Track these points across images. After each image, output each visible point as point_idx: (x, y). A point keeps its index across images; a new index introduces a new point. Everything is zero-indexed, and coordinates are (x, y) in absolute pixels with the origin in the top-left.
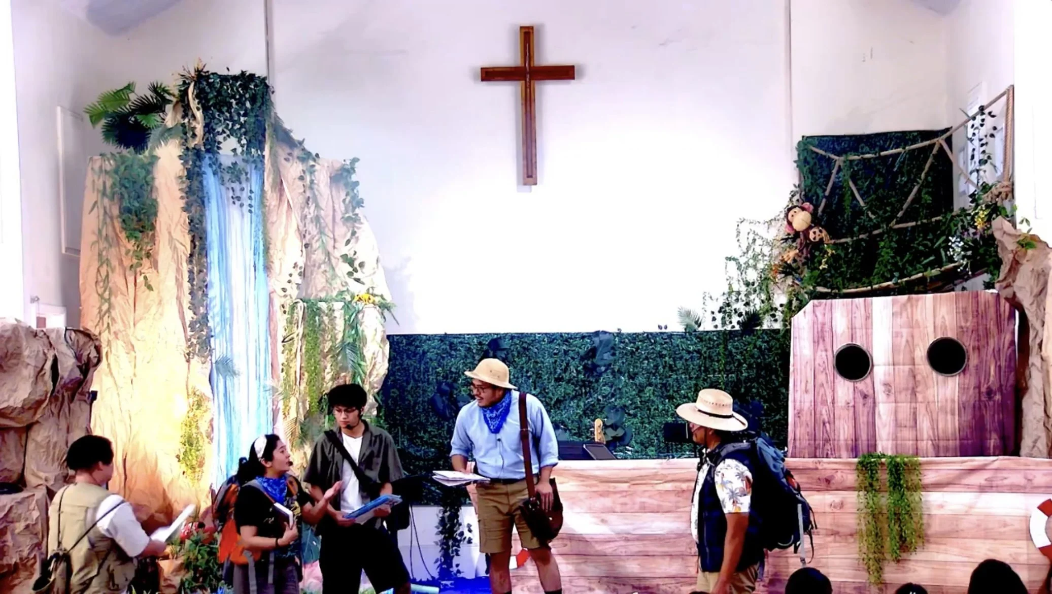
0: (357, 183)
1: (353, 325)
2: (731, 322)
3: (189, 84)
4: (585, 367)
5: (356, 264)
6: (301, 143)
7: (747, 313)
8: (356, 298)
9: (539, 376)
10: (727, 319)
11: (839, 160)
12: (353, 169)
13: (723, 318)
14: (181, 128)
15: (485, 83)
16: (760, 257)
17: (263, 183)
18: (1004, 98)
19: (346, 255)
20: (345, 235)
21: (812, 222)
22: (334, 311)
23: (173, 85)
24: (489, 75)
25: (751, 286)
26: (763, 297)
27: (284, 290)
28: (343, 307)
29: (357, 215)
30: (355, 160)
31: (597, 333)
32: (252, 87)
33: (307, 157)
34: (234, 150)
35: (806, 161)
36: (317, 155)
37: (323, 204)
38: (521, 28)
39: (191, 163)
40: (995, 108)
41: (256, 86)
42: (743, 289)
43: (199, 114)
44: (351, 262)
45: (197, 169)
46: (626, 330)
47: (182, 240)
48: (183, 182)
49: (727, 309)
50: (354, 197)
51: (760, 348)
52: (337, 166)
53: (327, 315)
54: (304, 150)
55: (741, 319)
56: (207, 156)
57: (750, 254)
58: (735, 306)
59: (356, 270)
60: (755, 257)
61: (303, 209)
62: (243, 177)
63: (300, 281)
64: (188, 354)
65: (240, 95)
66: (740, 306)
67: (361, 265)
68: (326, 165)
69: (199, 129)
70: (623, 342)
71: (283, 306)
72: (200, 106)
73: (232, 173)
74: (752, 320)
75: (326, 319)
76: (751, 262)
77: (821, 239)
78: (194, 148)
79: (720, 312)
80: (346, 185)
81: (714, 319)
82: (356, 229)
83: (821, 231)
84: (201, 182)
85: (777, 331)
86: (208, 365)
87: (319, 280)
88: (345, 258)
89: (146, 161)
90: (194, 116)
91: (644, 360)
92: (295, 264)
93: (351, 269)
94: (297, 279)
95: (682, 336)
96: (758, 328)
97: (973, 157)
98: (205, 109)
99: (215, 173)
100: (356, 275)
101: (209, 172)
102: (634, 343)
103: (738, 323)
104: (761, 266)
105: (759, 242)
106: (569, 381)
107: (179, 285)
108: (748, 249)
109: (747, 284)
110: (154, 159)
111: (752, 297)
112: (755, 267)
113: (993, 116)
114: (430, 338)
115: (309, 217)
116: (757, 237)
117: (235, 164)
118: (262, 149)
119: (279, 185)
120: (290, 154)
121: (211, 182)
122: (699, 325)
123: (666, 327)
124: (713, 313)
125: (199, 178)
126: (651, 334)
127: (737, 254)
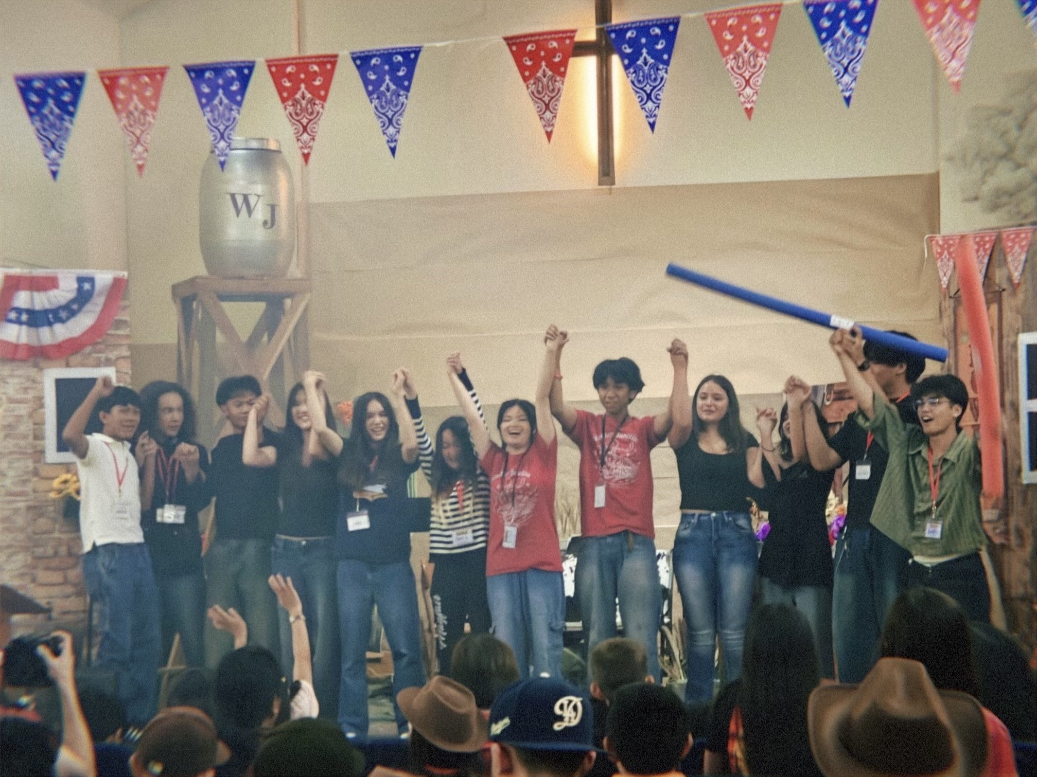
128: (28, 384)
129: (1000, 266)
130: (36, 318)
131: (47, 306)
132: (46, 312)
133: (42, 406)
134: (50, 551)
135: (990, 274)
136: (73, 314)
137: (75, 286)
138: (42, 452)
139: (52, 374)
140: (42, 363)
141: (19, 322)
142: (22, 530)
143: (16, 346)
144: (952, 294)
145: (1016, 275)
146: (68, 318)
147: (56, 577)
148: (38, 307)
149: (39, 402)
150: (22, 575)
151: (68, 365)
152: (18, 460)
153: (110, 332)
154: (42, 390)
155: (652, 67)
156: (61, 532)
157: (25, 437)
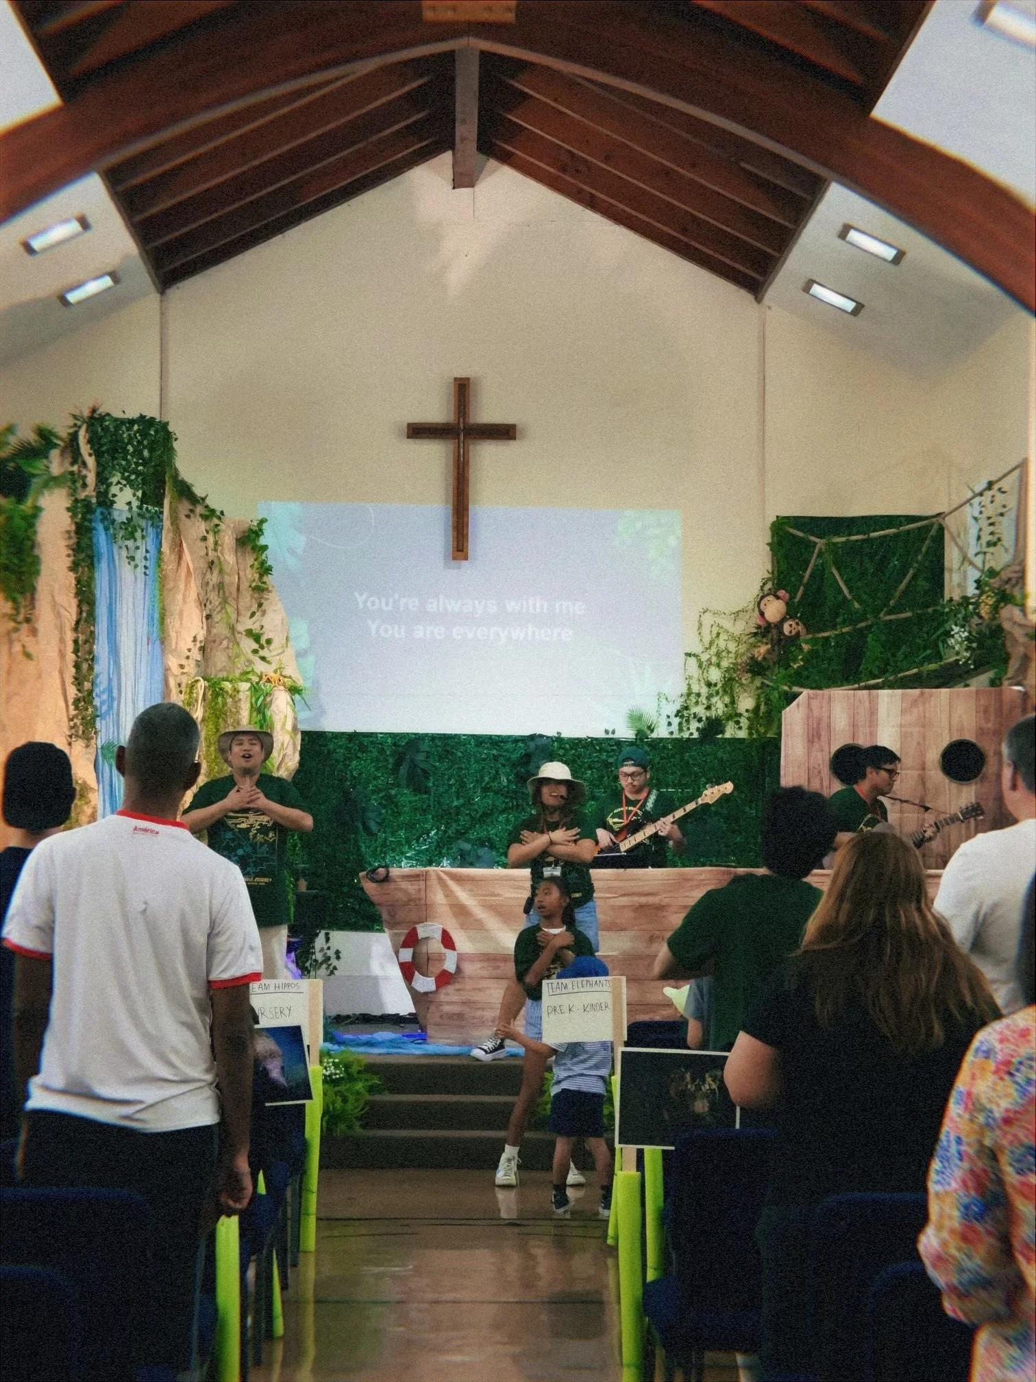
0: (265, 548)
1: (260, 710)
2: (689, 729)
3: (80, 427)
4: (517, 775)
5: (263, 641)
6: (203, 499)
7: (707, 718)
8: (265, 678)
9: (462, 785)
10: (685, 724)
11: (820, 543)
12: (261, 530)
13: (680, 724)
14: (69, 476)
15: (410, 440)
16: (724, 654)
17: (161, 543)
18: (1016, 473)
19: (251, 630)
20: (251, 606)
21: (787, 613)
22: (238, 692)
23: (61, 427)
24: (417, 431)
25: (712, 688)
26: (727, 699)
27: (182, 666)
28: (250, 688)
29: (265, 583)
30: (262, 521)
31: (532, 737)
32: (152, 433)
33: (210, 514)
34: (129, 503)
35: (780, 544)
36: (222, 513)
37: (227, 569)
38: (456, 379)
39: (80, 516)
40: (1005, 484)
41: (156, 432)
42: (704, 691)
43: (91, 462)
44: (257, 638)
45: (86, 523)
46: (567, 734)
47: (66, 605)
48: (70, 538)
49: (685, 713)
50: (263, 563)
51: (721, 760)
52: (245, 527)
53: (231, 696)
54: (207, 507)
55: (700, 725)
56: (99, 510)
57: (714, 650)
58: (694, 710)
59: (262, 647)
60: (718, 655)
61: (204, 575)
62: (138, 534)
63: (199, 658)
64: (71, 736)
65: (138, 442)
66: (700, 710)
67: (269, 642)
68: (232, 525)
69: (91, 478)
70: (564, 748)
71: (180, 685)
72: (91, 452)
73: (126, 529)
74: (713, 727)
75: (229, 700)
76: (714, 659)
77: (798, 634)
78: (84, 500)
79: (676, 716)
80: (253, 549)
81: (670, 724)
82: (263, 601)
83: (797, 624)
84: (91, 539)
85: (741, 741)
86: (92, 750)
87: (220, 659)
88: (249, 633)
89: (30, 512)
90: (84, 464)
91: (586, 769)
92: (195, 637)
93: (256, 646)
94: (196, 655)
95: (631, 744)
96: (720, 736)
97: (979, 538)
98: (98, 454)
99: (106, 529)
100: (262, 653)
101: (100, 527)
102: (576, 750)
103: (698, 729)
104: (725, 664)
105: (723, 636)
106: (496, 793)
107: (62, 655)
108: (711, 643)
109: (709, 685)
110: (37, 510)
111: (714, 700)
112: (718, 665)
113: (1004, 492)
114: (337, 736)
115: (211, 583)
116: (721, 631)
117: (130, 520)
118: (161, 505)
119: (178, 548)
120: (192, 511)
121: (101, 538)
122: (652, 731)
123: (613, 732)
124: (668, 717)
125: (89, 535)
126: (596, 739)
127: (697, 649)
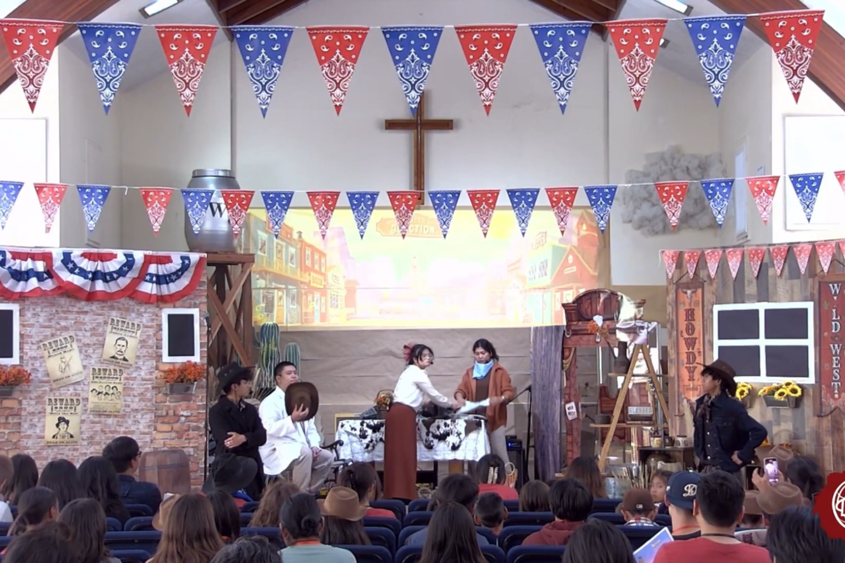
15: (388, 131)
24: (392, 125)
128: (154, 317)
129: (702, 269)
130: (161, 280)
131: (166, 273)
132: (165, 276)
133: (161, 330)
134: (164, 413)
135: (697, 272)
136: (179, 277)
137: (181, 262)
138: (161, 356)
139: (166, 312)
140: (161, 305)
141: (151, 281)
142: (150, 400)
143: (150, 295)
144: (674, 282)
145: (713, 274)
146: (176, 280)
147: (167, 427)
148: (160, 273)
149: (160, 328)
150: (149, 426)
151: (174, 307)
152: (148, 360)
153: (198, 288)
154: (161, 321)
155: (721, 199)
156: (170, 402)
157: (152, 347)
